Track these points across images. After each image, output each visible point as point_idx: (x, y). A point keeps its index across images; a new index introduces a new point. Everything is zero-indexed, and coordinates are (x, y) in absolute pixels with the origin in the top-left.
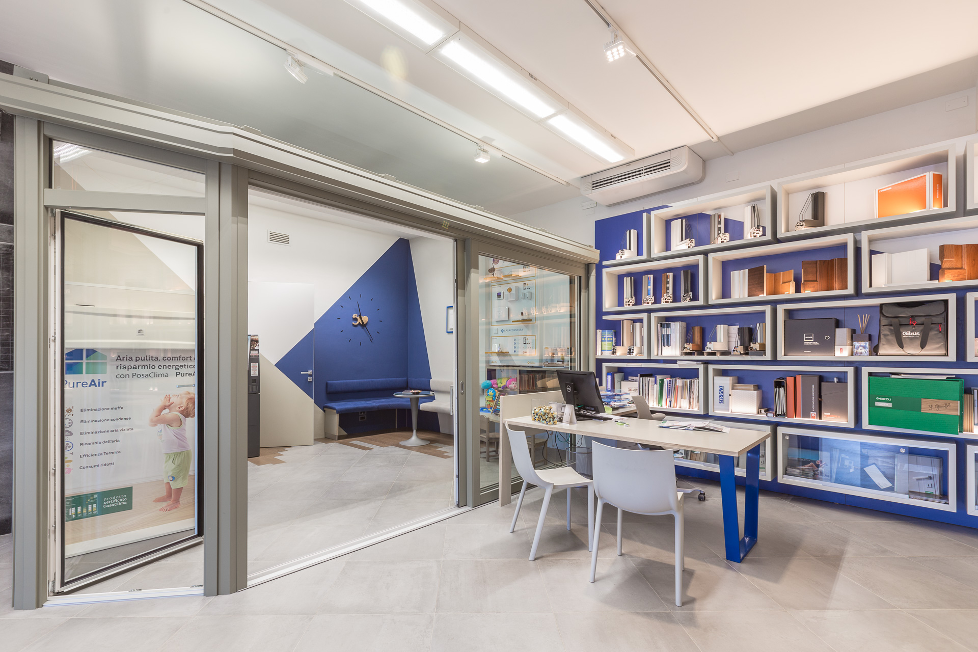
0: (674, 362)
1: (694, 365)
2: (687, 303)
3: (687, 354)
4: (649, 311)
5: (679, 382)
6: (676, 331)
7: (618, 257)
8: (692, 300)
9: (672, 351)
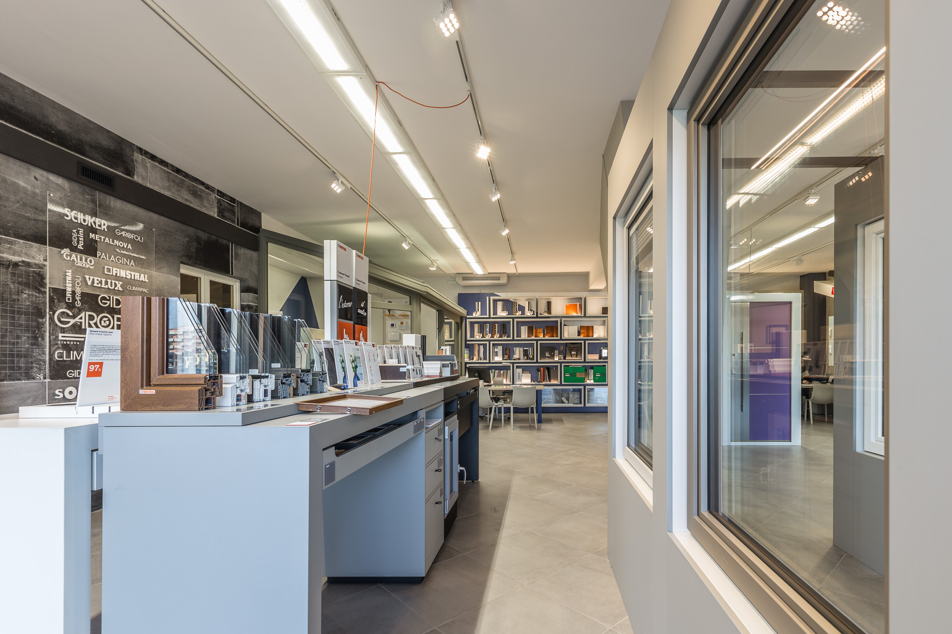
0: (501, 363)
1: (508, 364)
2: (505, 338)
3: (505, 360)
4: (489, 341)
5: (502, 372)
6: (499, 349)
7: (474, 314)
8: (507, 337)
9: (498, 359)
